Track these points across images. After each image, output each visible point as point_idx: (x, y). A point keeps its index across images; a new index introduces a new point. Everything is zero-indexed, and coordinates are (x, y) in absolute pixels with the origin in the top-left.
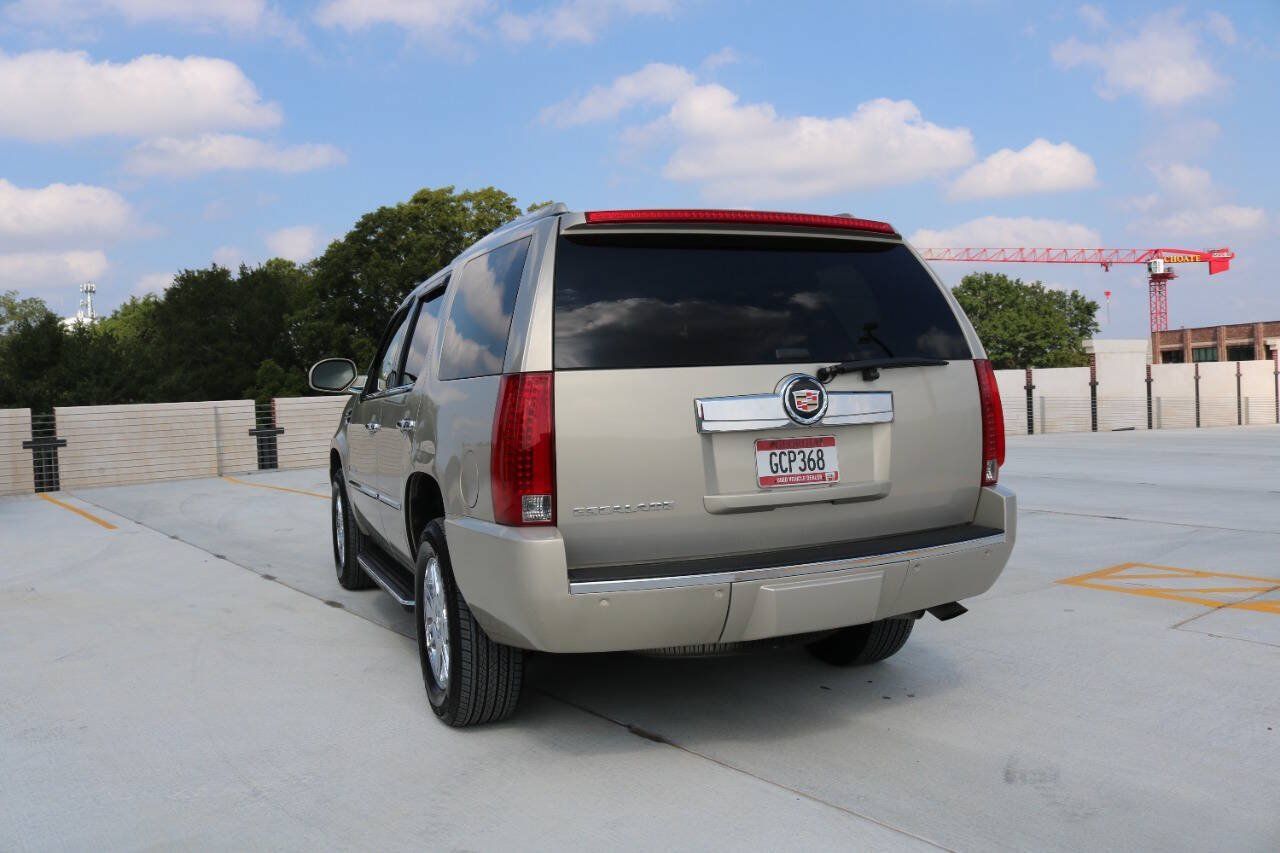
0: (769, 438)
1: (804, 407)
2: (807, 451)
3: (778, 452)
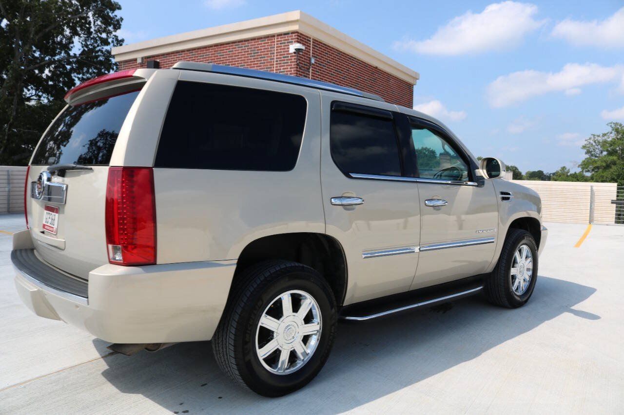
0: (48, 204)
1: (38, 189)
2: (53, 214)
3: (48, 212)
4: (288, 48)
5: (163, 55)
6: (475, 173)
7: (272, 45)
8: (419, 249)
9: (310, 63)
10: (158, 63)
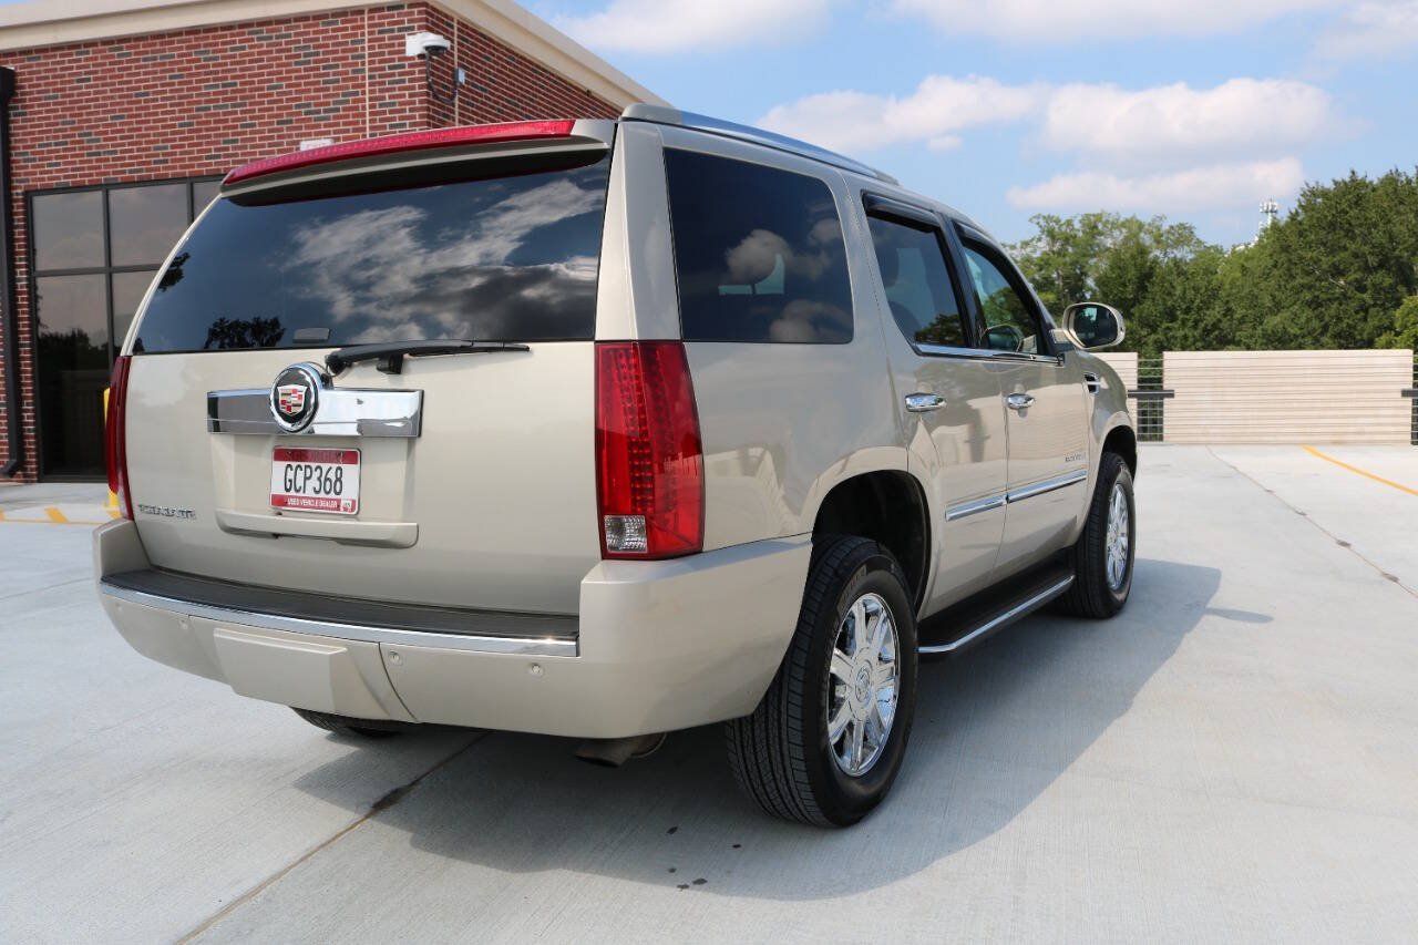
0: (287, 445)
1: (288, 408)
2: (325, 466)
3: (294, 464)
4: (404, 44)
5: (26, 52)
6: (1050, 338)
7: (356, 35)
8: (1007, 498)
9: (455, 82)
10: (12, 74)
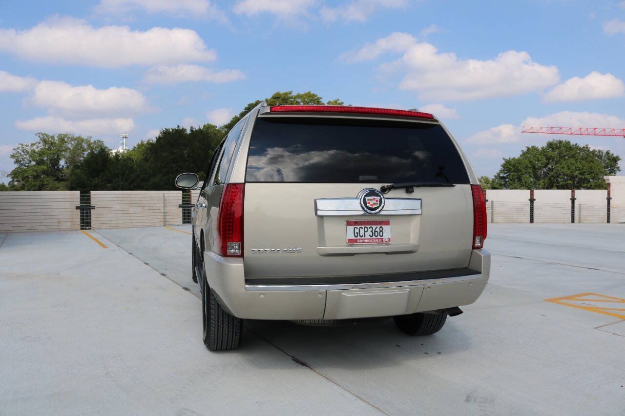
0: (354, 220)
1: (372, 205)
2: (374, 227)
3: (358, 227)
